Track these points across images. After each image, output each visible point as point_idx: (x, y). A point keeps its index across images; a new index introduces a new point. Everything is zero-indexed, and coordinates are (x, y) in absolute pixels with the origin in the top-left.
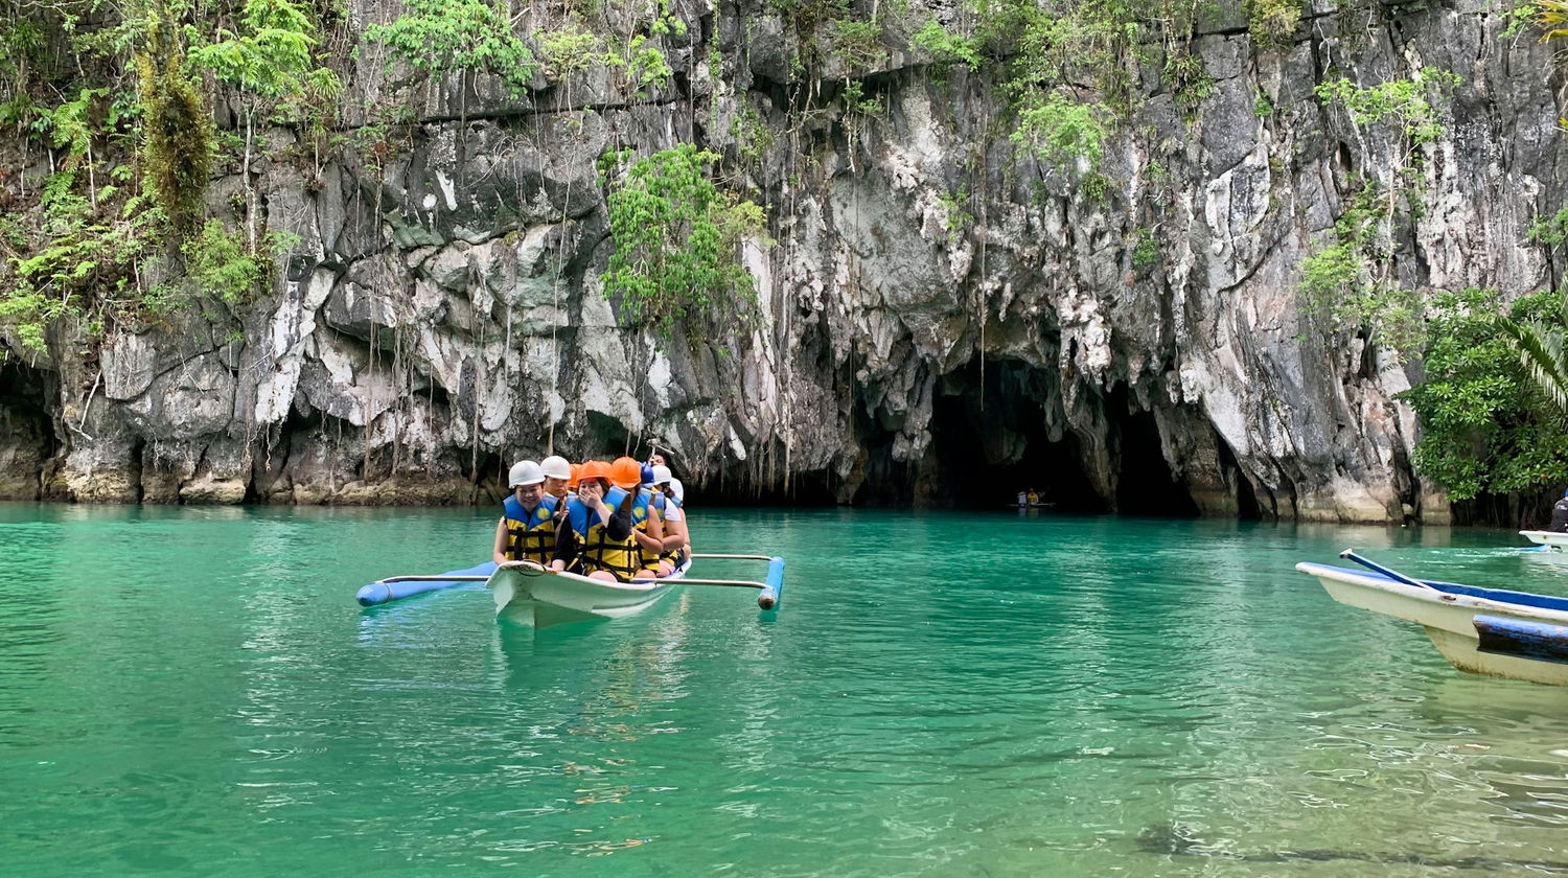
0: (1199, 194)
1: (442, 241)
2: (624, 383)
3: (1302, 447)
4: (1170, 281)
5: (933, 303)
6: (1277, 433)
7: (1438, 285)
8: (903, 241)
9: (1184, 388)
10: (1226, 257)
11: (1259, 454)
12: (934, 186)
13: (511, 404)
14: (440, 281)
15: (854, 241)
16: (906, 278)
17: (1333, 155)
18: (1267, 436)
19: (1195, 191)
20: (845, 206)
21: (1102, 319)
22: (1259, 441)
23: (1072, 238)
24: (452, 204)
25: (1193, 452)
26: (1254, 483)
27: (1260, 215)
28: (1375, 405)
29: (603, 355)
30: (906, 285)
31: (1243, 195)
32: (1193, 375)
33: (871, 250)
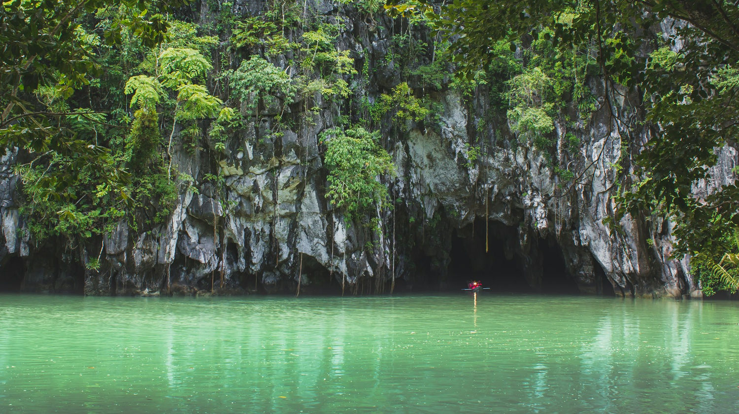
0: (589, 148)
1: (242, 173)
2: (320, 240)
3: (638, 269)
4: (577, 189)
5: (457, 193)
6: (626, 262)
7: (695, 193)
8: (443, 162)
9: (581, 239)
10: (602, 178)
11: (617, 271)
12: (461, 137)
13: (263, 250)
14: (240, 192)
15: (418, 162)
16: (444, 180)
17: (648, 132)
18: (621, 263)
19: (587, 147)
20: (414, 144)
21: (544, 205)
22: (617, 265)
23: (529, 167)
24: (251, 156)
25: (581, 266)
26: (614, 285)
27: (617, 160)
28: (669, 248)
29: (310, 226)
30: (443, 183)
31: (609, 150)
32: (586, 231)
33: (426, 166)
